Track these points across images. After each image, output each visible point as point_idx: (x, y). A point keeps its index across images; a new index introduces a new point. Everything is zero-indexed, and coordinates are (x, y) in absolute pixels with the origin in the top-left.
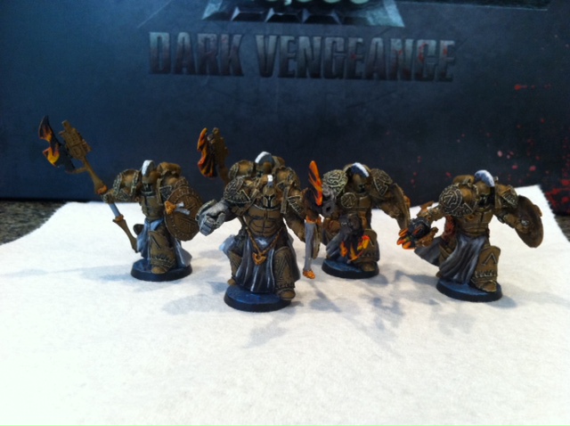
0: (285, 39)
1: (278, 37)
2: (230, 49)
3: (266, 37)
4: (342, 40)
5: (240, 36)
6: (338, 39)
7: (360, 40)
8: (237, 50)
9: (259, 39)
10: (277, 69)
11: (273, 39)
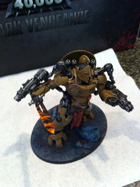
0: (35, 19)
1: (33, 19)
2: (17, 26)
3: (29, 20)
4: (54, 16)
5: (20, 21)
6: (53, 16)
7: (60, 15)
8: (20, 26)
9: (27, 21)
10: (34, 29)
11: (31, 20)
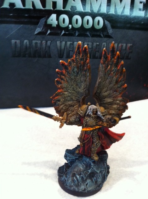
0: (69, 43)
1: (66, 42)
2: (46, 47)
3: (61, 42)
4: (91, 43)
5: (50, 42)
7: (98, 43)
8: (49, 47)
9: (58, 43)
10: (65, 55)
11: (64, 43)
